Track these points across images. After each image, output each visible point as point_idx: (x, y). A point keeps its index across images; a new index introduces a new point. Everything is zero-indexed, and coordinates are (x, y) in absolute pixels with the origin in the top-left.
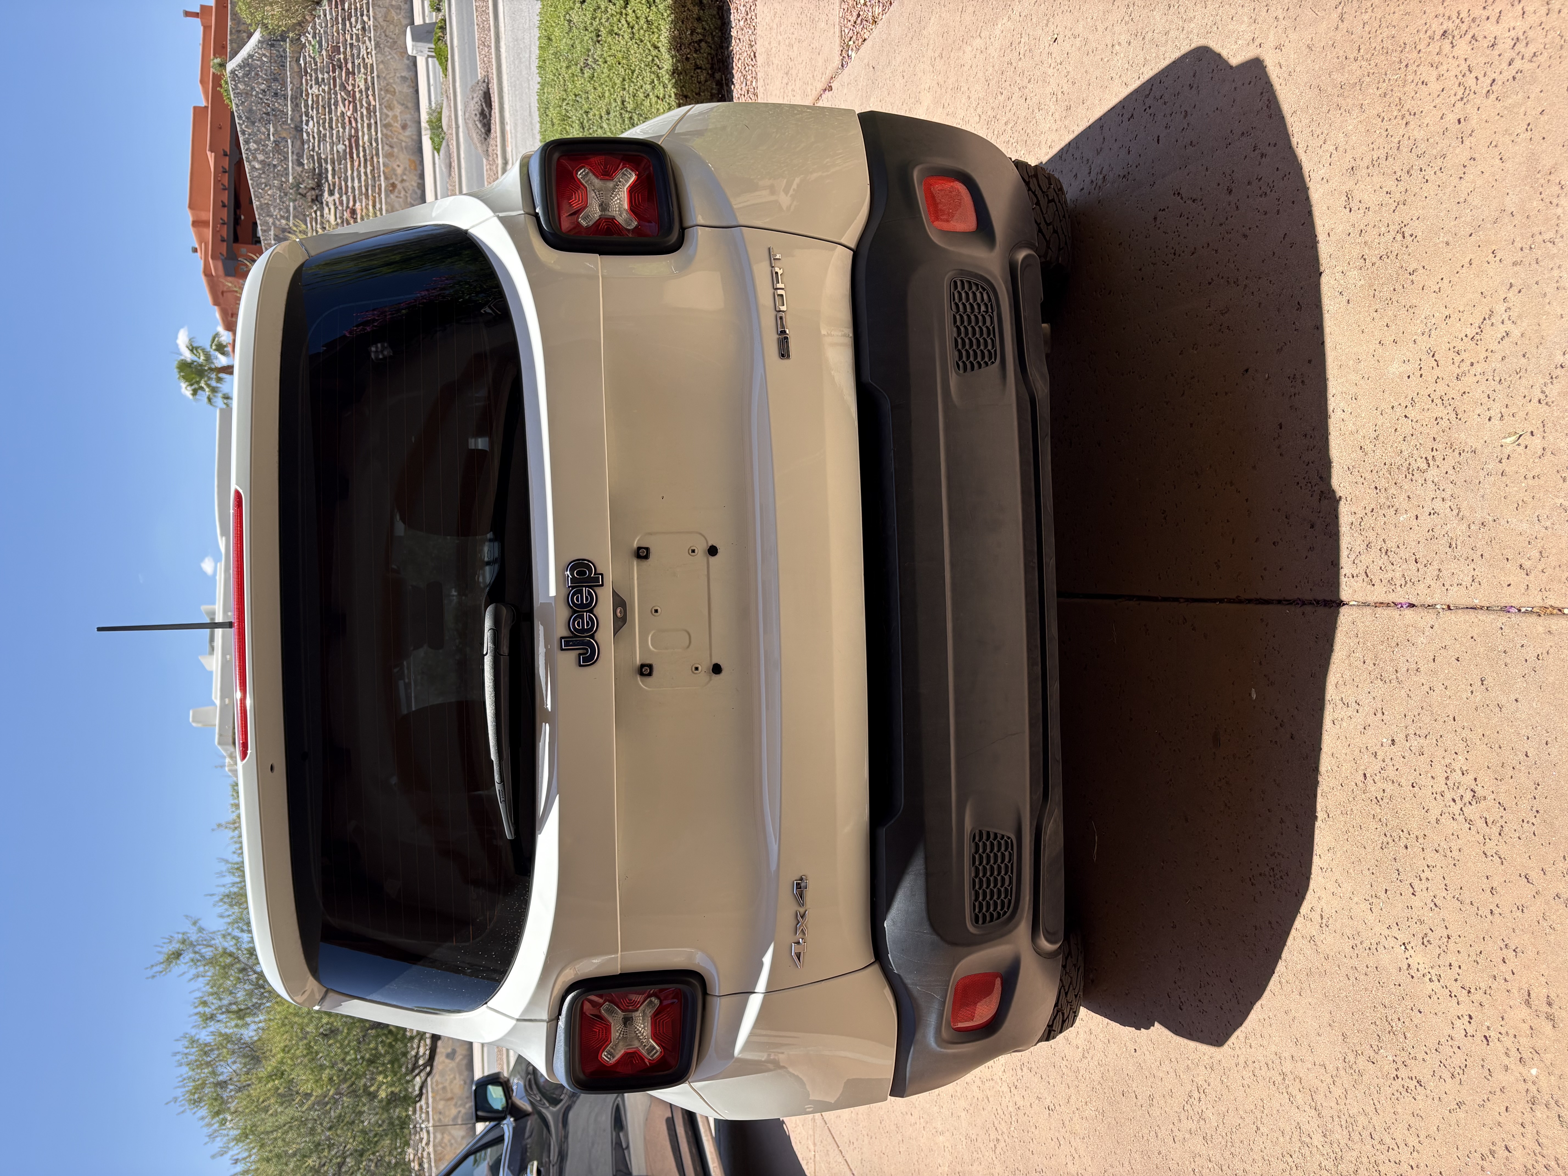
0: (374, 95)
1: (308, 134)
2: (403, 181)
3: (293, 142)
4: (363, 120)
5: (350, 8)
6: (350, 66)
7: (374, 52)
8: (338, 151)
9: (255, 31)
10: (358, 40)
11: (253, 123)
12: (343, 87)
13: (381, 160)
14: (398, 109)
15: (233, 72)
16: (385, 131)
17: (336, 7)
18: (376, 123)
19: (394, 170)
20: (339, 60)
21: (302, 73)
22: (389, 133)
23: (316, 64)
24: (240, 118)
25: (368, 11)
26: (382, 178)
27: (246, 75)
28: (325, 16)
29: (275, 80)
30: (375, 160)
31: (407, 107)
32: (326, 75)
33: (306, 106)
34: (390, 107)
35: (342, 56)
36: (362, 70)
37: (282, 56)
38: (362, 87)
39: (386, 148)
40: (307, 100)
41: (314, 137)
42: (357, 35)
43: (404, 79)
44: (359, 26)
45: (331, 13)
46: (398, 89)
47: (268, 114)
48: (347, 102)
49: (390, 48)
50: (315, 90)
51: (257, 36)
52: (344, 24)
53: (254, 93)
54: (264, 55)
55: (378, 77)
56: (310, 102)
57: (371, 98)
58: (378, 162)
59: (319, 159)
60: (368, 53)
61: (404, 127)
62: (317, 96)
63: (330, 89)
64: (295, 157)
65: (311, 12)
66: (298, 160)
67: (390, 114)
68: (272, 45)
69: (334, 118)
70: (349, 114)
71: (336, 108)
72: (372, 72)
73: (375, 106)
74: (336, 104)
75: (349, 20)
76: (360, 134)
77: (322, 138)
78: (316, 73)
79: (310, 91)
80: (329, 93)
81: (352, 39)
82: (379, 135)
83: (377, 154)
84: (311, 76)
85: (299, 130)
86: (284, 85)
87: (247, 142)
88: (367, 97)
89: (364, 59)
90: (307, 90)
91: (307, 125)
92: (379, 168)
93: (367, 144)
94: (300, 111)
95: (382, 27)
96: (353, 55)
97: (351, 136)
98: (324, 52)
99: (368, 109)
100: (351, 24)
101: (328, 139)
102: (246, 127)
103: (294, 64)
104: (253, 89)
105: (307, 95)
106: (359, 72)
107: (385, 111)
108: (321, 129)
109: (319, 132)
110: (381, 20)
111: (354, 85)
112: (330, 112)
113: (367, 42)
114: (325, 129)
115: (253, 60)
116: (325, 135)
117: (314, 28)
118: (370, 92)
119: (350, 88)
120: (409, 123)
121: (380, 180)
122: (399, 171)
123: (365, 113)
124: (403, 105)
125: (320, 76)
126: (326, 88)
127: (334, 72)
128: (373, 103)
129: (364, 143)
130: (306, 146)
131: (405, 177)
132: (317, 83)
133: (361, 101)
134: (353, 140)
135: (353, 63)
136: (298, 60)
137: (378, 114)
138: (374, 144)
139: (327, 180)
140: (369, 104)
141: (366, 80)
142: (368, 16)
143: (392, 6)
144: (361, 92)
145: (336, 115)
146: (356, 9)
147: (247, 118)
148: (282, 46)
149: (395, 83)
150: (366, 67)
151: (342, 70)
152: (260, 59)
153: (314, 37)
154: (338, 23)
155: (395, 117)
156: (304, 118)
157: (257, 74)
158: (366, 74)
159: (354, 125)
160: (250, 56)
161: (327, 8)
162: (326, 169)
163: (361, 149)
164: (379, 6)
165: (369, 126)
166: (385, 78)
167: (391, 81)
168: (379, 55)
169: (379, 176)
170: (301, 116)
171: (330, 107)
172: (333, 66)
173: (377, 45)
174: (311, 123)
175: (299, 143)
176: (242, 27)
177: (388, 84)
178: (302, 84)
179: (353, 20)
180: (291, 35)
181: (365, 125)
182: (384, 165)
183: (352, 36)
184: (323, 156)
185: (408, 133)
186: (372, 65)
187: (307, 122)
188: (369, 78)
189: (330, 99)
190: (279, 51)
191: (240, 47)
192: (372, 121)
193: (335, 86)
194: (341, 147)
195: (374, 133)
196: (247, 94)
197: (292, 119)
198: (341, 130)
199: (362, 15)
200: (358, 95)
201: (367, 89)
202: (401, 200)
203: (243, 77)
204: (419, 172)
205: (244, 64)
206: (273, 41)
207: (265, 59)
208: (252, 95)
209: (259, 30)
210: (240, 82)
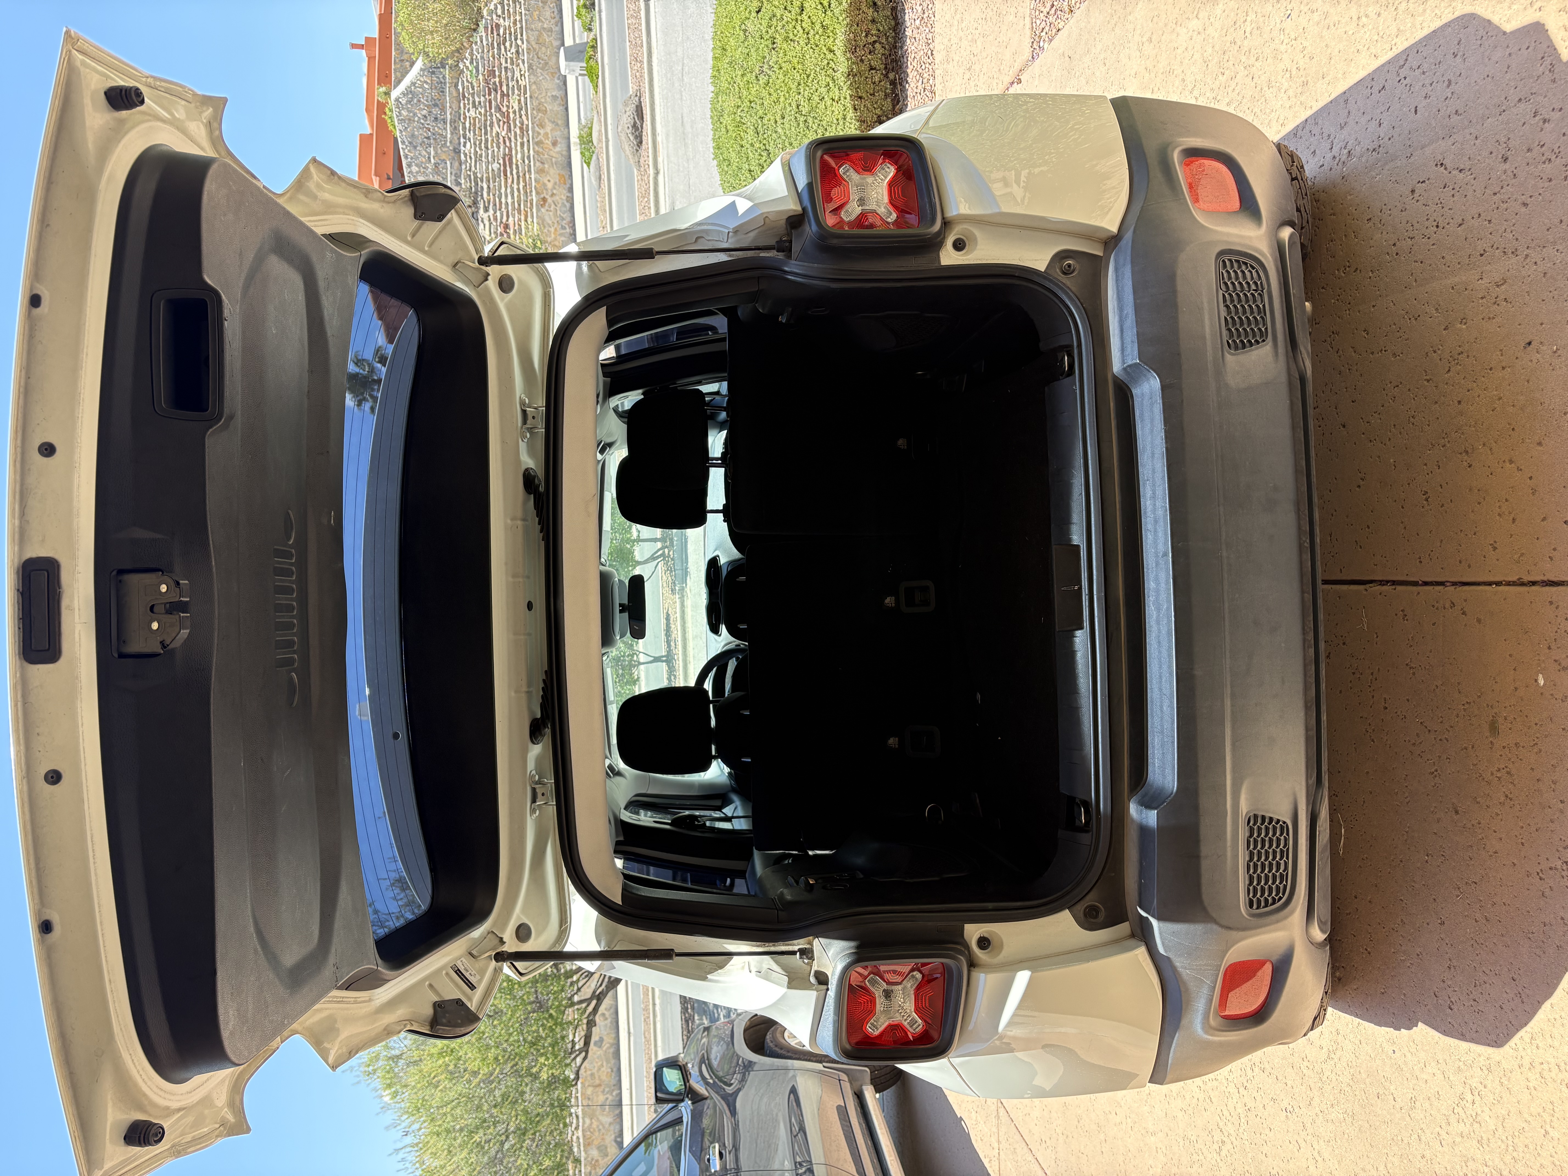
0: (527, 115)
1: (466, 155)
2: (553, 195)
3: (451, 163)
4: (516, 140)
5: (505, 33)
6: (504, 88)
7: (527, 74)
8: (493, 170)
9: (417, 59)
10: (512, 64)
11: (415, 147)
12: (499, 109)
13: (533, 176)
14: (549, 127)
15: (397, 100)
16: (537, 148)
17: (492, 33)
18: (528, 141)
19: (545, 185)
20: (495, 83)
21: (460, 97)
22: (541, 150)
23: (473, 89)
24: (403, 143)
25: (522, 35)
26: (534, 193)
27: (409, 102)
28: (482, 42)
29: (436, 105)
30: (527, 176)
31: (557, 124)
32: (482, 99)
33: (464, 128)
34: (542, 125)
35: (497, 80)
36: (516, 92)
37: (441, 83)
38: (516, 108)
39: (538, 164)
40: (464, 123)
41: (471, 158)
42: (511, 59)
43: (555, 98)
44: (513, 50)
45: (487, 39)
46: (549, 107)
47: (428, 138)
48: (501, 123)
49: (542, 69)
50: (472, 113)
51: (419, 65)
52: (499, 49)
53: (416, 119)
54: (426, 82)
55: (531, 97)
56: (467, 125)
57: (524, 117)
58: (530, 178)
59: (476, 177)
60: (521, 75)
61: (555, 144)
62: (474, 119)
63: (486, 111)
64: (453, 177)
65: (468, 38)
66: (456, 180)
67: (542, 132)
68: (433, 73)
69: (490, 139)
70: (504, 134)
71: (492, 129)
72: (525, 93)
73: (528, 125)
74: (492, 125)
75: (504, 44)
76: (514, 152)
77: (478, 158)
78: (473, 97)
79: (467, 114)
80: (485, 115)
81: (506, 62)
82: (531, 152)
83: (529, 171)
84: (468, 100)
85: (457, 151)
86: (443, 109)
87: (409, 166)
88: (521, 117)
89: (517, 81)
90: (464, 113)
91: (465, 146)
92: (531, 184)
93: (520, 161)
94: (458, 134)
95: (534, 49)
96: (507, 78)
97: (505, 155)
98: (481, 77)
99: (521, 129)
100: (505, 48)
101: (483, 159)
102: (409, 151)
103: (453, 89)
104: (415, 114)
105: (465, 118)
106: (513, 94)
107: (537, 129)
108: (478, 149)
109: (476, 152)
110: (533, 43)
111: (508, 107)
112: (486, 134)
113: (521, 64)
114: (481, 149)
115: (416, 87)
116: (481, 156)
117: (472, 54)
118: (523, 112)
119: (504, 109)
120: (559, 140)
121: (531, 195)
122: (549, 186)
123: (518, 132)
124: (553, 122)
125: (477, 99)
126: (483, 111)
127: (490, 94)
128: (526, 122)
129: (517, 161)
130: (463, 167)
131: (555, 192)
132: (474, 106)
133: (515, 121)
134: (507, 159)
135: (508, 85)
136: (456, 86)
137: (530, 132)
138: (527, 162)
139: (482, 198)
140: (522, 123)
141: (519, 101)
142: (522, 40)
143: (544, 28)
144: (514, 112)
145: (491, 135)
146: (510, 34)
147: (410, 143)
148: (441, 73)
149: (546, 102)
150: (519, 89)
151: (497, 93)
152: (422, 87)
153: (471, 63)
154: (493, 48)
155: (546, 134)
156: (462, 140)
157: (419, 101)
158: (519, 95)
159: (508, 144)
160: (413, 84)
161: (484, 34)
162: (482, 188)
163: (514, 166)
164: (532, 30)
165: (522, 144)
166: (537, 98)
167: (543, 100)
168: (532, 77)
169: (531, 191)
170: (459, 139)
171: (485, 128)
172: (489, 89)
173: (530, 67)
174: (468, 144)
175: (456, 164)
176: (405, 57)
177: (539, 104)
178: (460, 108)
179: (508, 44)
180: (450, 62)
181: (519, 144)
182: (536, 181)
183: (506, 59)
184: (479, 175)
185: (558, 149)
186: (525, 86)
187: (465, 143)
188: (522, 99)
189: (486, 120)
190: (438, 78)
191: (404, 76)
192: (525, 140)
193: (490, 108)
194: (496, 166)
195: (526, 151)
196: (409, 120)
197: (451, 142)
198: (496, 150)
199: (516, 39)
200: (512, 116)
201: (520, 109)
202: (551, 213)
203: (406, 104)
204: (568, 186)
205: (408, 92)
206: (434, 68)
207: (426, 86)
208: (414, 121)
209: (421, 58)
210: (403, 109)
